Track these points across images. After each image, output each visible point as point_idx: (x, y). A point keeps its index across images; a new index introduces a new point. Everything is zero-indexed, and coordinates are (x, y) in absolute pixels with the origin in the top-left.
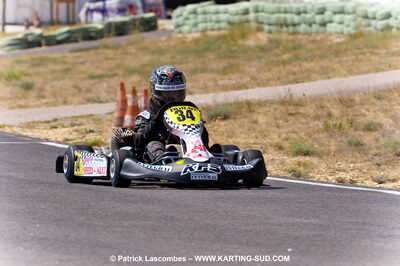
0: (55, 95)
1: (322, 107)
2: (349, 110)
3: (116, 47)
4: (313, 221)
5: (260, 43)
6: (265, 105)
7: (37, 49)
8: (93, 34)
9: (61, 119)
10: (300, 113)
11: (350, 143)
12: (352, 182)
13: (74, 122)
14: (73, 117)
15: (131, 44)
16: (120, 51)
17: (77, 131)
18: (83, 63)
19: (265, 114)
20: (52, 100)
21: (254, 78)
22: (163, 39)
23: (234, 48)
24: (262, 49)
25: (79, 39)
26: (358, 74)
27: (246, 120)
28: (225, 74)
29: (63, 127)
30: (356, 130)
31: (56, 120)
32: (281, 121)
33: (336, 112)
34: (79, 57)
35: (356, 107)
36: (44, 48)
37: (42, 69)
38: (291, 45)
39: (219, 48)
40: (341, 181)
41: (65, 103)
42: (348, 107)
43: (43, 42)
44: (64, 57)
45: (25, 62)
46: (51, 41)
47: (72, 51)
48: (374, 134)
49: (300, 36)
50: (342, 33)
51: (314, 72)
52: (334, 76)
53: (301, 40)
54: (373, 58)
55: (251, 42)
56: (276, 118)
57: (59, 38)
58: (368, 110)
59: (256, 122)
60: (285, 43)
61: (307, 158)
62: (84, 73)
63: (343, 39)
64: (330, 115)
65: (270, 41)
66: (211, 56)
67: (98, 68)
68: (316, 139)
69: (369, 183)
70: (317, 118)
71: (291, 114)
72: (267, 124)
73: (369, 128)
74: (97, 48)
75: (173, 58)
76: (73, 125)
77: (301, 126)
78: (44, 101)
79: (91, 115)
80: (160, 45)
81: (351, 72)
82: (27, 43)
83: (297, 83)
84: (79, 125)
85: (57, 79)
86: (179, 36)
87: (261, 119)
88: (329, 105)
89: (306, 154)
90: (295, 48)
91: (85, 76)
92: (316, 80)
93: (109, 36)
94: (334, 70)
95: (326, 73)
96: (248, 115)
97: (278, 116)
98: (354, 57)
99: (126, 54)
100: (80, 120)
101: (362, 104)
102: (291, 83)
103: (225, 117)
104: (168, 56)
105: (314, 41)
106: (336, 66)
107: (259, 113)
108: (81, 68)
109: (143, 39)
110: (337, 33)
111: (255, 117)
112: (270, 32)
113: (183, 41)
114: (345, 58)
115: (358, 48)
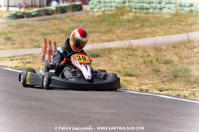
0: (20, 43)
1: (146, 52)
2: (159, 53)
3: (60, 19)
4: (113, 111)
5: (129, 18)
6: (118, 51)
7: (22, 19)
8: (50, 12)
9: (17, 56)
10: (134, 55)
11: (153, 70)
12: (147, 91)
13: (22, 58)
14: (23, 55)
15: (68, 17)
16: (61, 21)
17: (22, 62)
18: (42, 27)
19: (117, 55)
20: (18, 46)
21: (118, 36)
22: (84, 15)
23: (117, 20)
24: (129, 21)
25: (43, 15)
26: (168, 35)
27: (107, 58)
28: (105, 34)
29: (17, 60)
30: (160, 63)
31: (14, 56)
32: (124, 59)
33: (152, 54)
34: (40, 24)
35: (163, 52)
36: (25, 19)
37: (20, 30)
38: (144, 19)
39: (110, 20)
40: (141, 90)
41: (23, 48)
42: (158, 52)
43: (25, 16)
44: (34, 24)
45: (14, 26)
46: (29, 16)
47: (38, 21)
48: (168, 65)
49: (149, 15)
50: (170, 14)
51: (148, 33)
52: (157, 36)
53: (149, 17)
54: (178, 27)
55: (125, 17)
56: (122, 57)
57: (33, 14)
58: (168, 53)
59: (111, 59)
60: (141, 18)
61: (130, 78)
62: (40, 32)
63: (169, 17)
64: (149, 56)
65: (134, 17)
66: (104, 24)
67: (47, 30)
68: (139, 68)
69: (155, 91)
70: (142, 57)
71: (129, 55)
72: (117, 59)
73: (166, 63)
74: (50, 19)
75: (85, 24)
76: (21, 59)
77: (134, 61)
78: (14, 46)
79: (32, 54)
80: (81, 18)
81: (165, 34)
82: (17, 16)
83: (138, 39)
84: (24, 59)
85: (25, 35)
86: (92, 13)
87: (115, 57)
88: (149, 51)
89: (130, 75)
90: (145, 21)
91: (40, 33)
92: (148, 37)
93: (57, 13)
94: (158, 32)
95: (153, 34)
96: (108, 55)
97: (123, 56)
98: (169, 26)
99: (64, 22)
100: (26, 56)
101: (166, 50)
102: (135, 39)
103: (97, 56)
104: (83, 24)
105: (155, 17)
106: (159, 31)
107: (114, 54)
108: (40, 29)
109: (73, 15)
110: (167, 13)
111: (112, 56)
112: (135, 13)
113: (93, 17)
114: (164, 27)
115: (173, 21)
